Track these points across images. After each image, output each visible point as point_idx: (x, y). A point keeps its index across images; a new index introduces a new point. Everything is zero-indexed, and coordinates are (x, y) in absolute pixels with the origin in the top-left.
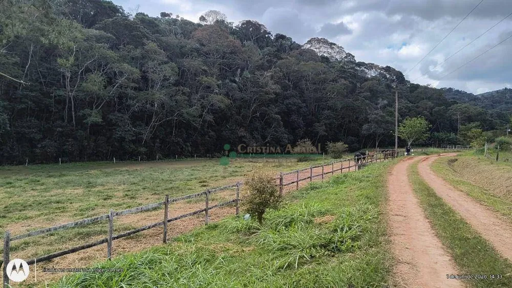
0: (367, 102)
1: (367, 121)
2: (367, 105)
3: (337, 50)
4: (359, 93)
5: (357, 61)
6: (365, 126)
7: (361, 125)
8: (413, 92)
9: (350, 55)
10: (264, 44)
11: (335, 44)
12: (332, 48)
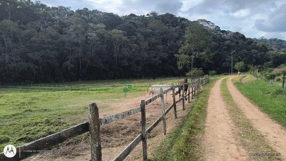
0: (225, 52)
1: (225, 61)
2: (226, 53)
3: (211, 25)
4: (222, 47)
5: (221, 30)
6: (224, 64)
7: (223, 63)
8: (249, 45)
9: (218, 27)
10: (175, 25)
11: (210, 22)
12: (209, 24)
